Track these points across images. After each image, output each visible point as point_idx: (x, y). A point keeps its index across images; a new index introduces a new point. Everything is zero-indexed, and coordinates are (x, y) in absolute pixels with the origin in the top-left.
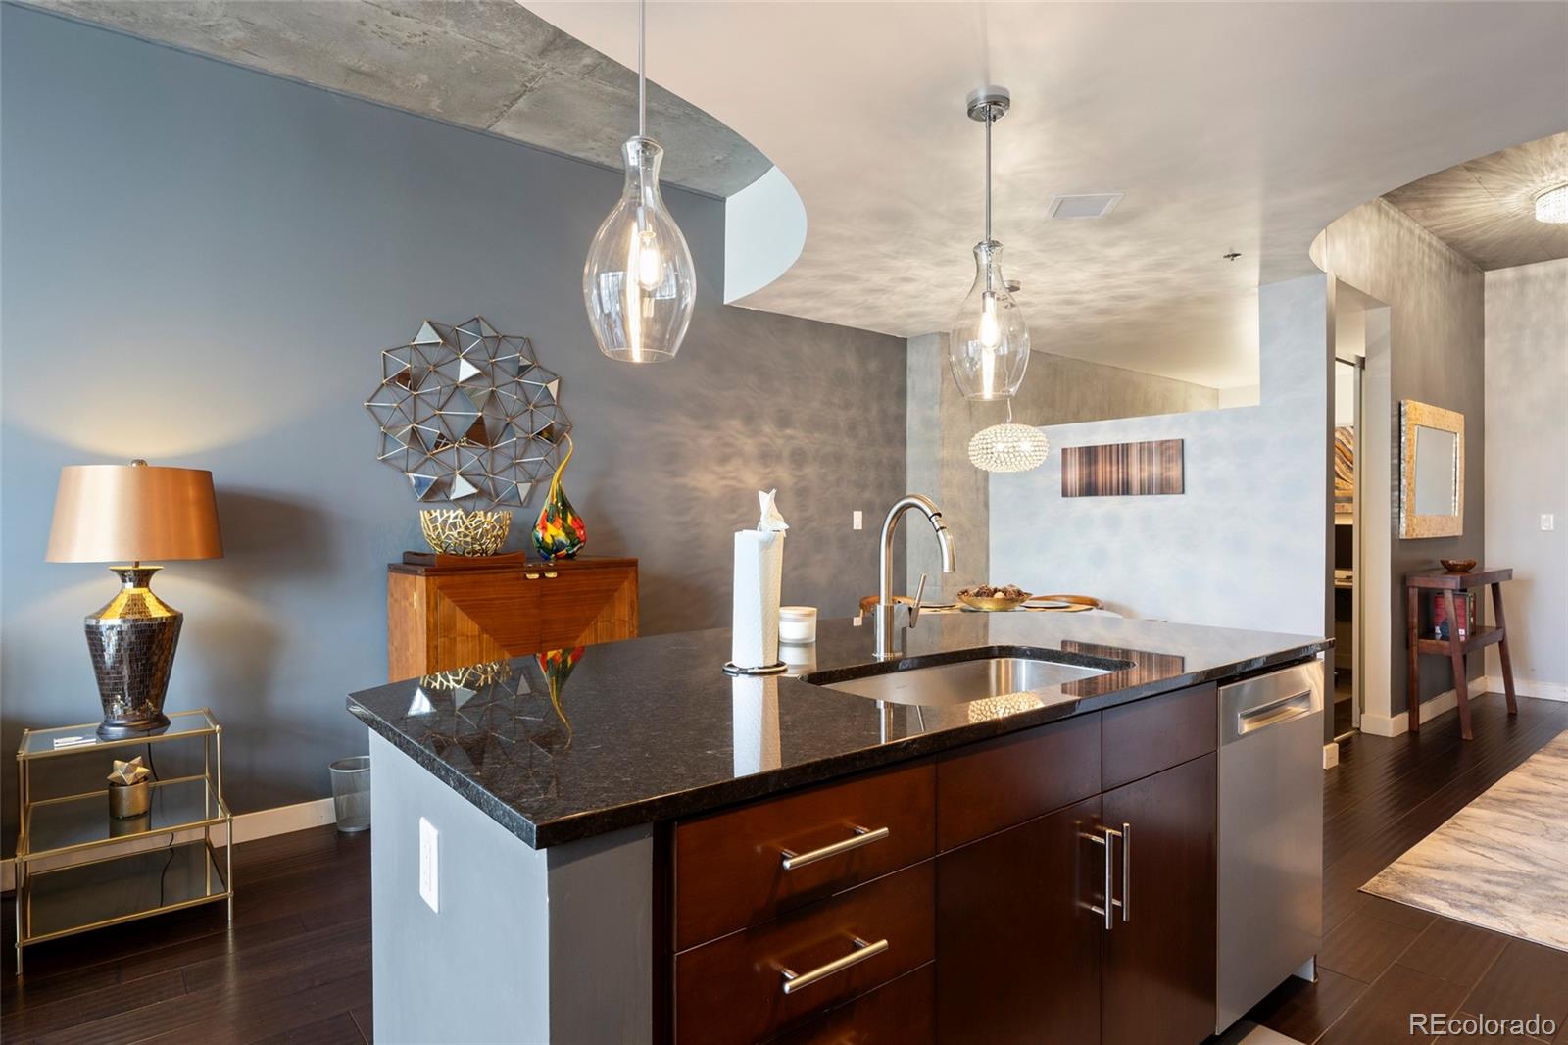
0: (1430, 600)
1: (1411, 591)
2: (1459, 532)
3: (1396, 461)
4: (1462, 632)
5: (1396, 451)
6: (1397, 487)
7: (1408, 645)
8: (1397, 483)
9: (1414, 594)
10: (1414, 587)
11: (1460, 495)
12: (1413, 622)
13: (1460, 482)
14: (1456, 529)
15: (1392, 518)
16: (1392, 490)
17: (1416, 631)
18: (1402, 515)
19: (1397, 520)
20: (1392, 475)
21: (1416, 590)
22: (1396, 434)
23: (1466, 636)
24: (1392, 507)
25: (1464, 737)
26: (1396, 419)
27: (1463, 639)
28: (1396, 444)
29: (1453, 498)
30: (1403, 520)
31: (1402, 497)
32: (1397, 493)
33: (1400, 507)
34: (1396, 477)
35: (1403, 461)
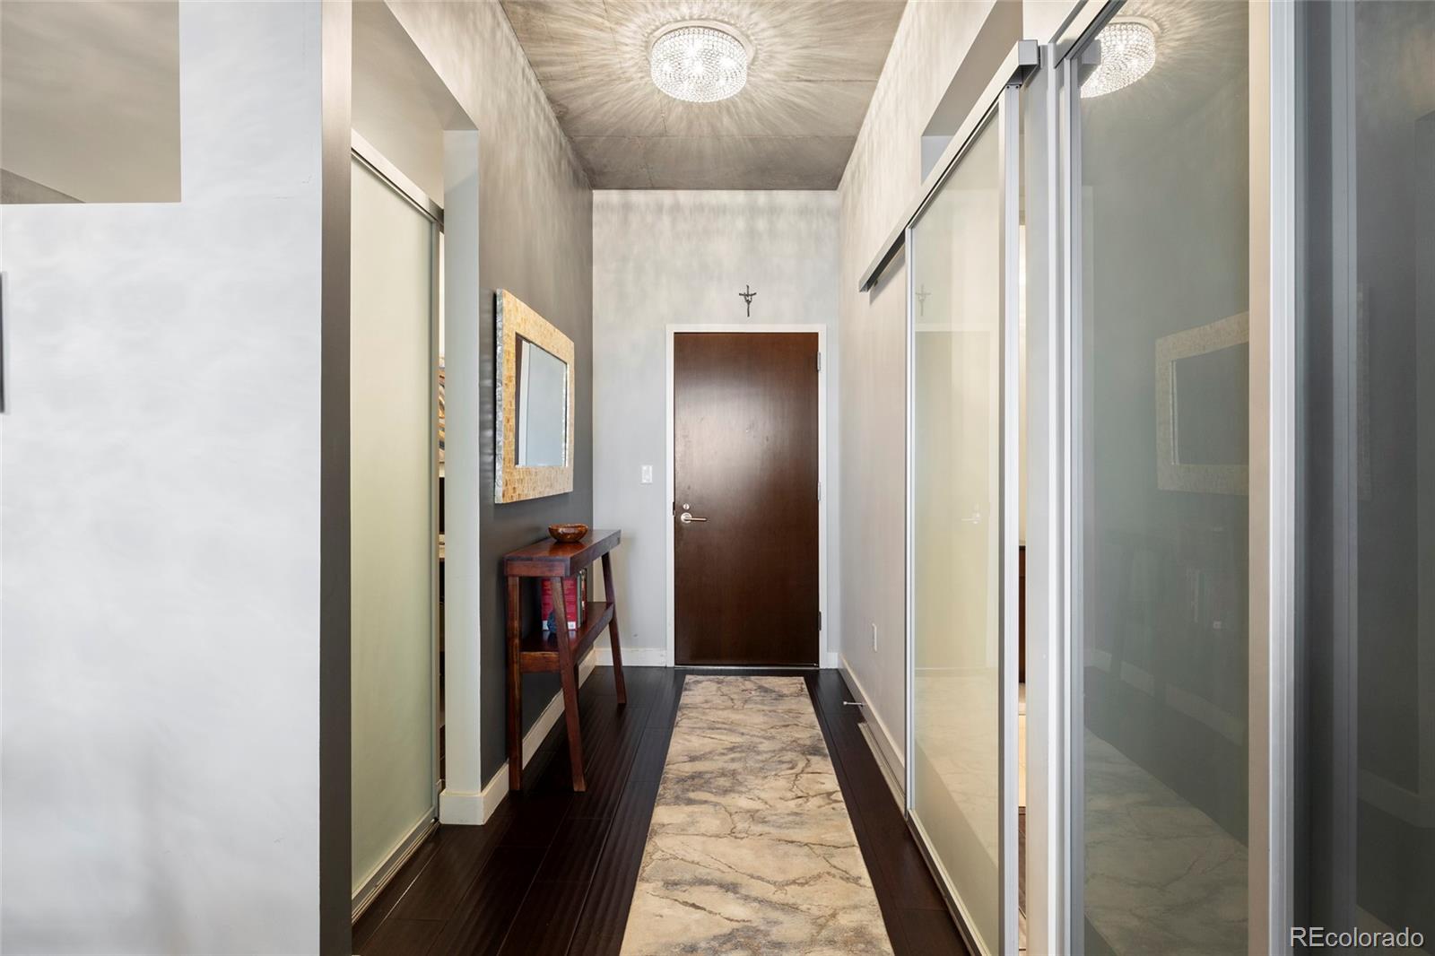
0: (535, 589)
1: (511, 581)
2: (569, 488)
3: (489, 382)
4: (572, 625)
5: (489, 367)
6: (489, 422)
7: (508, 662)
8: (490, 417)
9: (514, 583)
10: (514, 576)
11: (570, 442)
12: (513, 628)
13: (570, 425)
14: (565, 485)
15: (481, 471)
16: (482, 427)
17: (517, 641)
18: (498, 467)
19: (491, 474)
20: (481, 403)
21: (518, 579)
22: (489, 340)
23: (577, 630)
24: (481, 453)
25: (576, 789)
26: (489, 317)
27: (573, 635)
28: (489, 357)
29: (564, 445)
30: (499, 473)
31: (498, 438)
32: (489, 433)
33: (495, 454)
34: (489, 407)
35: (498, 384)
